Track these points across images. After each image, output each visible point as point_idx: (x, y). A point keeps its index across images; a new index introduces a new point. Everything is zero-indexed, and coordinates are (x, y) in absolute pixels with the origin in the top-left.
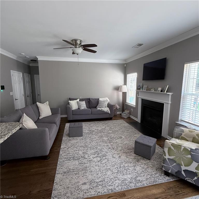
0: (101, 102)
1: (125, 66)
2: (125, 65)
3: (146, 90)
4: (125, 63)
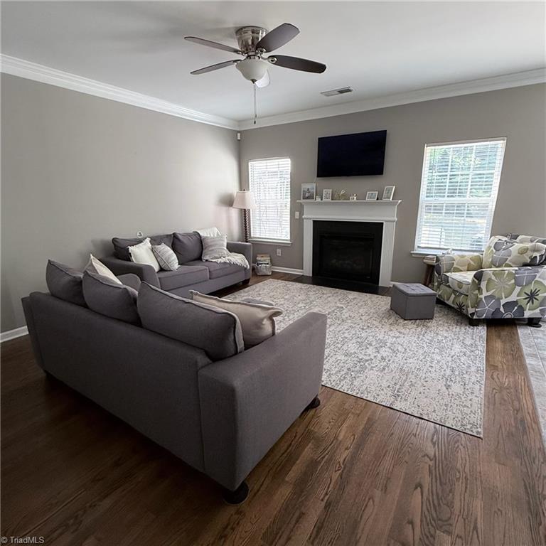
0: (214, 241)
1: (239, 138)
2: (239, 134)
3: (332, 199)
4: (238, 130)
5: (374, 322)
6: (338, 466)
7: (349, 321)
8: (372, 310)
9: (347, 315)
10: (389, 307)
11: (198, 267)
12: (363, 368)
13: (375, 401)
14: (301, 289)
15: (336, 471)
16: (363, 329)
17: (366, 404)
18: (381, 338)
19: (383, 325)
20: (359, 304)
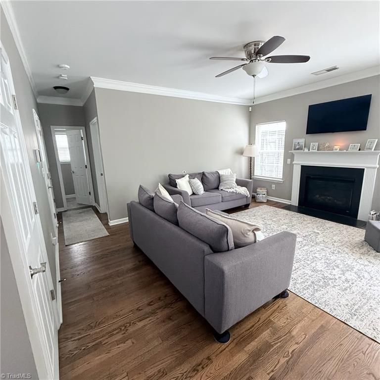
1: (250, 110)
3: (318, 150)
5: (345, 249)
6: (287, 353)
7: (322, 245)
8: (346, 239)
9: (321, 240)
10: (363, 239)
11: (215, 194)
12: (326, 285)
13: (330, 313)
14: (287, 214)
15: (284, 357)
16: (333, 253)
17: (322, 313)
18: (349, 263)
19: (353, 252)
20: (334, 233)
